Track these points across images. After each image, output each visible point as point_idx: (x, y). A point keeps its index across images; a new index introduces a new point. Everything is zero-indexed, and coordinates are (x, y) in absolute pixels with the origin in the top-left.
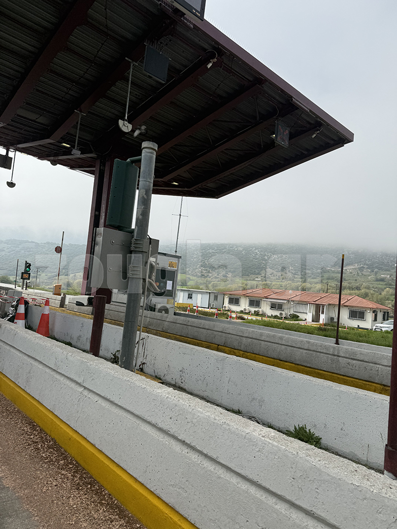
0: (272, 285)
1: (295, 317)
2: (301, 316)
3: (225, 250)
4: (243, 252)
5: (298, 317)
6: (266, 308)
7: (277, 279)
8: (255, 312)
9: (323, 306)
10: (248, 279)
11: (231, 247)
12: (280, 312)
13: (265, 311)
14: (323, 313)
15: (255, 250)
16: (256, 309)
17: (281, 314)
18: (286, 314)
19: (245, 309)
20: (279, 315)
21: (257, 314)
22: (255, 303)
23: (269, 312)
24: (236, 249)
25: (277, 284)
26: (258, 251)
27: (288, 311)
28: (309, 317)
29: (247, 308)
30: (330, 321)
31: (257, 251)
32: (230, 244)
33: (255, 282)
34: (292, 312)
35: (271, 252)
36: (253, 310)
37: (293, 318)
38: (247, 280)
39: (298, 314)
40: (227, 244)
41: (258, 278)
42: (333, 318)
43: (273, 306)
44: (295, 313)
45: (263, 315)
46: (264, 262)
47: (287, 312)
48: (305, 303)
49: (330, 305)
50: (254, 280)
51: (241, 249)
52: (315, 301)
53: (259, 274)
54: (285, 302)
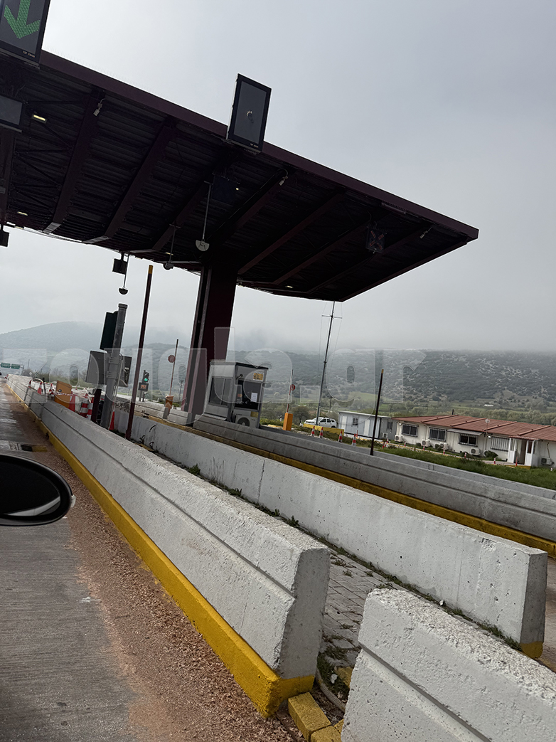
0: (508, 415)
1: (492, 456)
2: (500, 455)
3: (439, 361)
4: (467, 365)
5: (496, 455)
6: (453, 443)
7: (519, 406)
8: (437, 446)
9: (531, 441)
10: (474, 404)
11: (448, 357)
12: (472, 448)
13: (451, 446)
14: (529, 452)
15: (486, 361)
16: (440, 443)
17: (473, 451)
18: (480, 451)
19: (424, 442)
20: (471, 454)
21: (439, 449)
22: (437, 434)
23: (458, 448)
24: (456, 360)
25: (516, 414)
26: (491, 363)
27: (482, 447)
28: (510, 457)
29: (427, 440)
30: (540, 464)
31: (488, 363)
32: (447, 352)
33: (483, 410)
34: (489, 449)
35: (511, 365)
36: (434, 443)
37: (488, 457)
38: (471, 406)
39: (496, 452)
40: (442, 353)
41: (488, 404)
42: (546, 460)
43: (463, 440)
44: (492, 451)
45: (449, 451)
46: (500, 380)
47: (481, 449)
48: (506, 437)
49: (541, 440)
50: (481, 407)
51: (464, 360)
52: (521, 435)
53: (491, 397)
54: (479, 434)
